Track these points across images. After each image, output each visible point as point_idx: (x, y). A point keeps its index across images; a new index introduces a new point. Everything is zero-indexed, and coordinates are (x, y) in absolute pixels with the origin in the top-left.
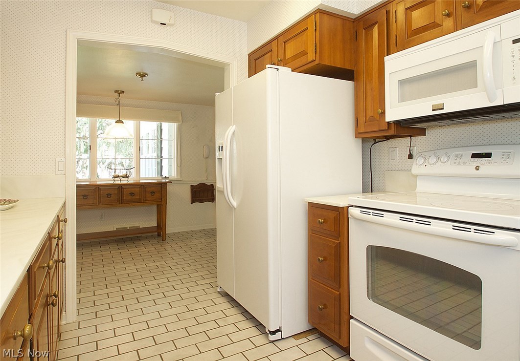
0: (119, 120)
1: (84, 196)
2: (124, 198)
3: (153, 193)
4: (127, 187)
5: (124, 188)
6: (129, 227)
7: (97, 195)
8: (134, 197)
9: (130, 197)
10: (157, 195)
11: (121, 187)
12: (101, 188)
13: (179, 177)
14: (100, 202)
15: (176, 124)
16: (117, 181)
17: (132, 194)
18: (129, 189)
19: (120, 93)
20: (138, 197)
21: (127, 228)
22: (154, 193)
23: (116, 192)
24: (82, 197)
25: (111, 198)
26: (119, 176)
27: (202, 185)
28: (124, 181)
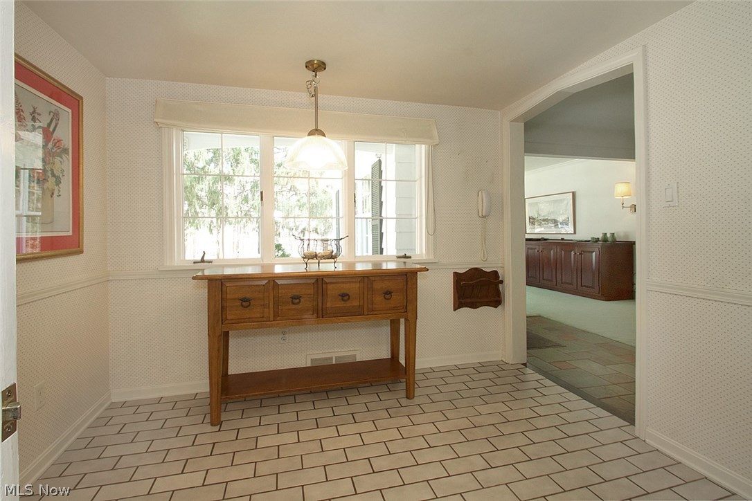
0: (317, 130)
1: (244, 300)
2: (329, 305)
3: (388, 293)
4: (334, 280)
5: (327, 284)
6: (336, 357)
7: (271, 297)
8: (348, 304)
9: (340, 304)
10: (397, 299)
11: (321, 281)
12: (279, 282)
13: (431, 257)
14: (276, 315)
15: (423, 146)
16: (313, 267)
17: (344, 296)
18: (338, 285)
19: (317, 67)
20: (357, 304)
21: (331, 358)
22: (390, 293)
23: (311, 291)
24: (238, 303)
25: (299, 306)
26: (315, 256)
27: (476, 273)
28: (328, 267)
